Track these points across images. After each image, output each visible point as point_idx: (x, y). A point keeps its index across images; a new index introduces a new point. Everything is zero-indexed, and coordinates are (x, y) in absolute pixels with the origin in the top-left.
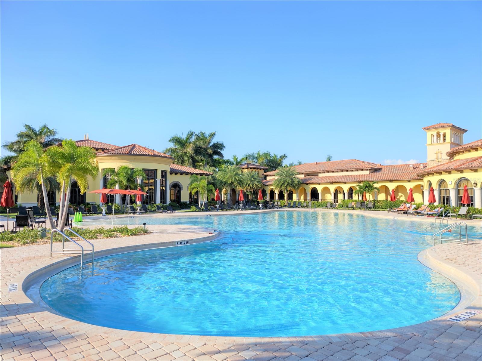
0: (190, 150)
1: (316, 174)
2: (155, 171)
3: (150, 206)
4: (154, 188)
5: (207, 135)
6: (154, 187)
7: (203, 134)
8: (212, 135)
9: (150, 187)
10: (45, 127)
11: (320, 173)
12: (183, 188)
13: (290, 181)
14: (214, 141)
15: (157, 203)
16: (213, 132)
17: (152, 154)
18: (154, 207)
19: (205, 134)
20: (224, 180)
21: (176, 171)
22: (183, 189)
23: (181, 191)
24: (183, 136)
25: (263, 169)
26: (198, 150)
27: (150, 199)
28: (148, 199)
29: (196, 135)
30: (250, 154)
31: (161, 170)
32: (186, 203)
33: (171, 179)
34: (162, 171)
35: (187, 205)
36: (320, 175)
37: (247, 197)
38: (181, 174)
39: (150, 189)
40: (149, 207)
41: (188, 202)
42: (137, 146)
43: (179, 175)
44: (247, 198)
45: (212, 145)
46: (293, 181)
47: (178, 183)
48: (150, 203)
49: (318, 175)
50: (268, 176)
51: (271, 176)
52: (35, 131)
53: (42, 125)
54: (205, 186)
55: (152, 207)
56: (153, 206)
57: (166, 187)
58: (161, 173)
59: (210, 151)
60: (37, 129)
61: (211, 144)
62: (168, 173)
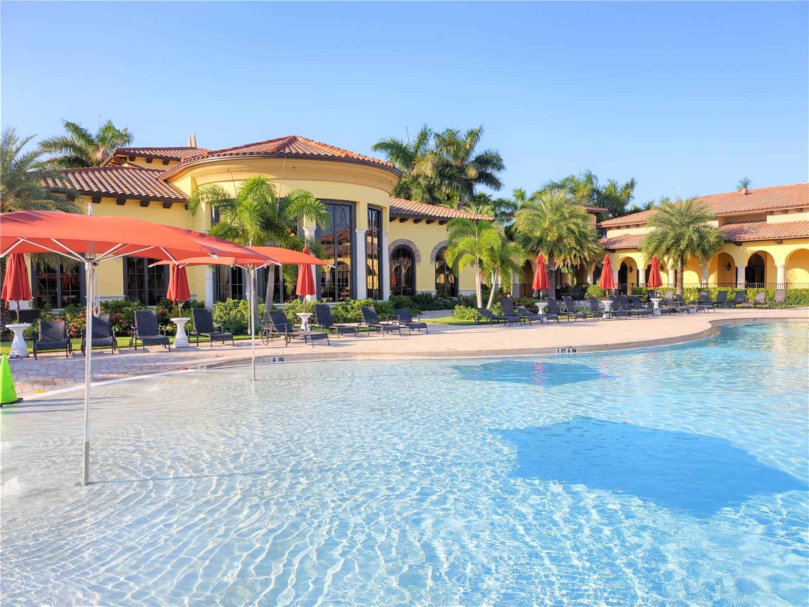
0: (426, 168)
1: (759, 217)
2: (351, 206)
3: (341, 305)
4: (349, 264)
5: (462, 136)
6: (349, 259)
7: (453, 134)
8: (474, 135)
9: (339, 259)
10: (109, 128)
11: (772, 213)
12: (419, 256)
13: (695, 237)
14: (479, 150)
15: (359, 298)
16: (475, 127)
17: (343, 156)
18: (352, 308)
19: (459, 134)
20: (538, 234)
21: (404, 213)
22: (420, 261)
23: (417, 265)
24: (409, 140)
25: (595, 214)
26: (444, 171)
27: (339, 286)
28: (334, 285)
29: (437, 135)
30: (557, 182)
31: (368, 204)
32: (429, 295)
33: (393, 233)
34: (371, 208)
35: (431, 300)
36: (770, 219)
37: (559, 279)
38: (416, 221)
39: (340, 263)
40: (337, 309)
41: (434, 294)
42: (300, 139)
43: (409, 223)
44: (559, 283)
45: (474, 160)
46: (702, 237)
47: (408, 244)
48: (339, 296)
49: (766, 220)
50: (610, 228)
51: (619, 228)
52: (90, 136)
53: (103, 123)
54: (496, 247)
55: (347, 311)
56: (349, 307)
57: (379, 257)
58: (368, 214)
59: (472, 173)
60: (94, 131)
61: (472, 157)
62: (386, 216)
